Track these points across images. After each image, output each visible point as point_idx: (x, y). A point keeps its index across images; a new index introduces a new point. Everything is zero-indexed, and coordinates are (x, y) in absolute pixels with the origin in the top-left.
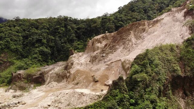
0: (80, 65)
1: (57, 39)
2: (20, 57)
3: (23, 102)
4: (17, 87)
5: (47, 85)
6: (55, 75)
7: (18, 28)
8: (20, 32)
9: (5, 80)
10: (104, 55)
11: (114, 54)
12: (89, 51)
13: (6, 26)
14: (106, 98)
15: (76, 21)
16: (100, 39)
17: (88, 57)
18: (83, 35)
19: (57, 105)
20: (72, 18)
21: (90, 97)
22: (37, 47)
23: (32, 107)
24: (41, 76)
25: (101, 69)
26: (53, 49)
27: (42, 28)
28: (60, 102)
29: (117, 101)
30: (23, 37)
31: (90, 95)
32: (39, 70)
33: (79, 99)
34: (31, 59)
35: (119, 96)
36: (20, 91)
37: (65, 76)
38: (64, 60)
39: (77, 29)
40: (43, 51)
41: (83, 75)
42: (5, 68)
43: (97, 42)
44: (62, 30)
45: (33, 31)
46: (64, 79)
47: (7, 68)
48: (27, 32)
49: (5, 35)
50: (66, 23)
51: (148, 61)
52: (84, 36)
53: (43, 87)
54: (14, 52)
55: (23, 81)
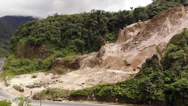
0: (112, 53)
1: (91, 31)
2: (59, 47)
3: (61, 81)
4: (56, 71)
5: (82, 69)
6: (89, 61)
7: (57, 23)
8: (59, 26)
9: (46, 66)
10: (137, 42)
11: (148, 41)
12: (121, 41)
13: (47, 21)
14: (139, 75)
15: (108, 14)
16: (132, 27)
17: (119, 46)
18: (115, 26)
19: (90, 83)
20: (105, 12)
21: (122, 76)
22: (73, 39)
23: (68, 84)
24: (77, 62)
25: (133, 55)
26: (87, 40)
27: (78, 22)
28: (93, 81)
29: (151, 78)
30: (62, 30)
31: (122, 74)
32: (75, 57)
33: (111, 77)
34: (68, 49)
35: (153, 74)
36: (58, 75)
37: (97, 62)
38: (96, 51)
39: (109, 21)
40: (79, 43)
41: (114, 60)
42: (46, 57)
43: (129, 31)
44: (95, 22)
45: (70, 24)
46: (96, 65)
47: (48, 57)
48: (65, 26)
49: (46, 28)
50: (98, 16)
51: (185, 40)
52: (116, 28)
53: (78, 71)
54: (54, 43)
55: (61, 66)
